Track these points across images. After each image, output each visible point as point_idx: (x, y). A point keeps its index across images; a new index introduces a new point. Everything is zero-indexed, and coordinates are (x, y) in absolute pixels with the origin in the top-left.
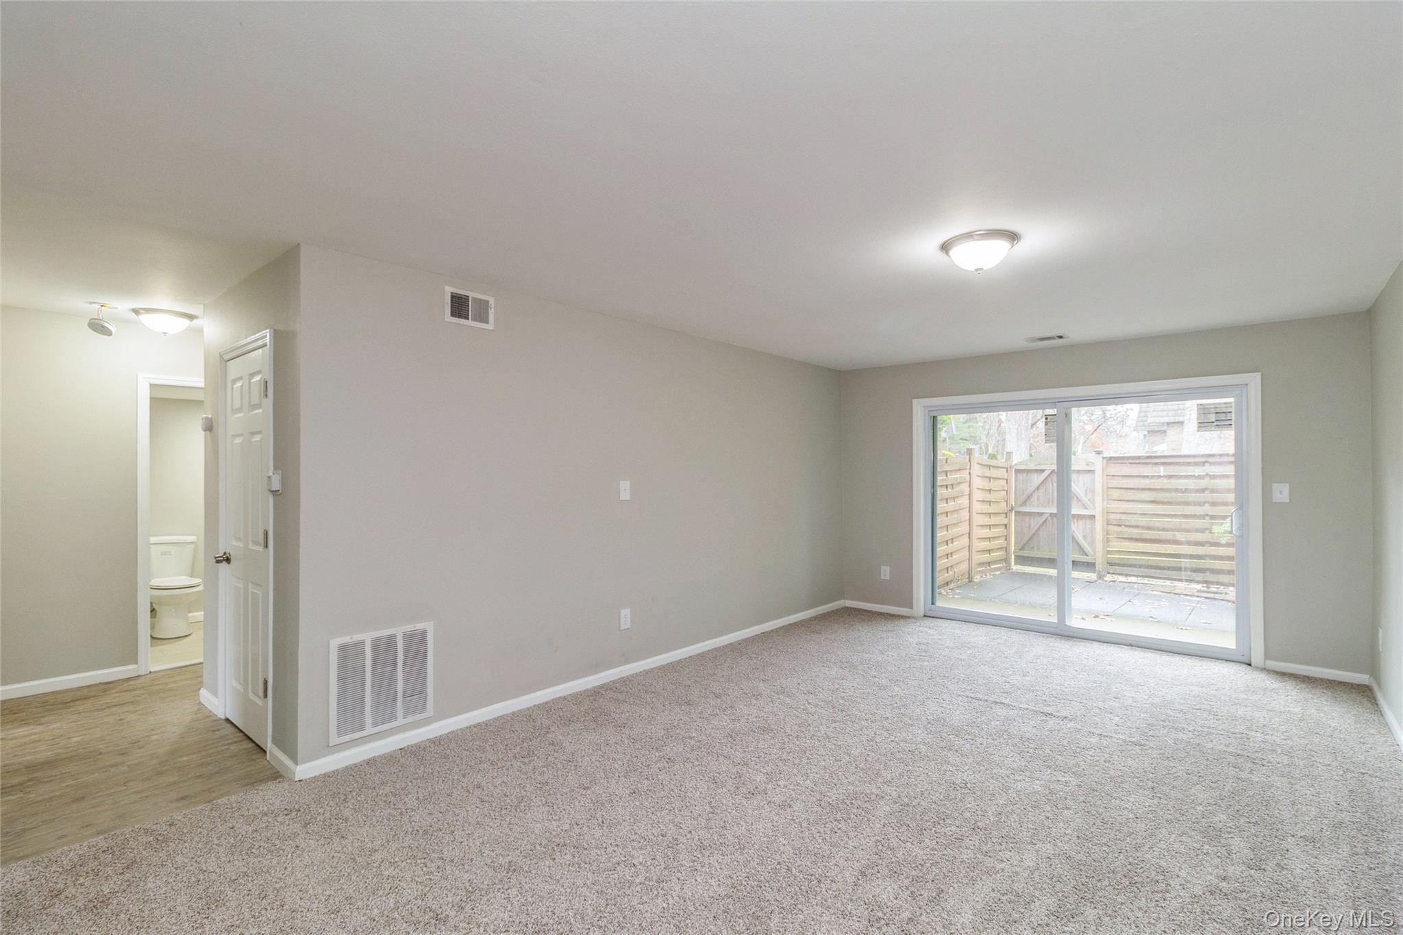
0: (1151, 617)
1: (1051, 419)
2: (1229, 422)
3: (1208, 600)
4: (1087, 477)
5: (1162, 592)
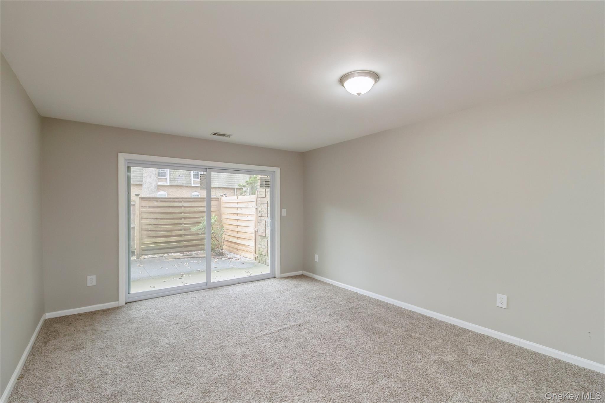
0: (197, 270)
1: (203, 177)
2: (269, 186)
3: (192, 259)
5: (172, 259)
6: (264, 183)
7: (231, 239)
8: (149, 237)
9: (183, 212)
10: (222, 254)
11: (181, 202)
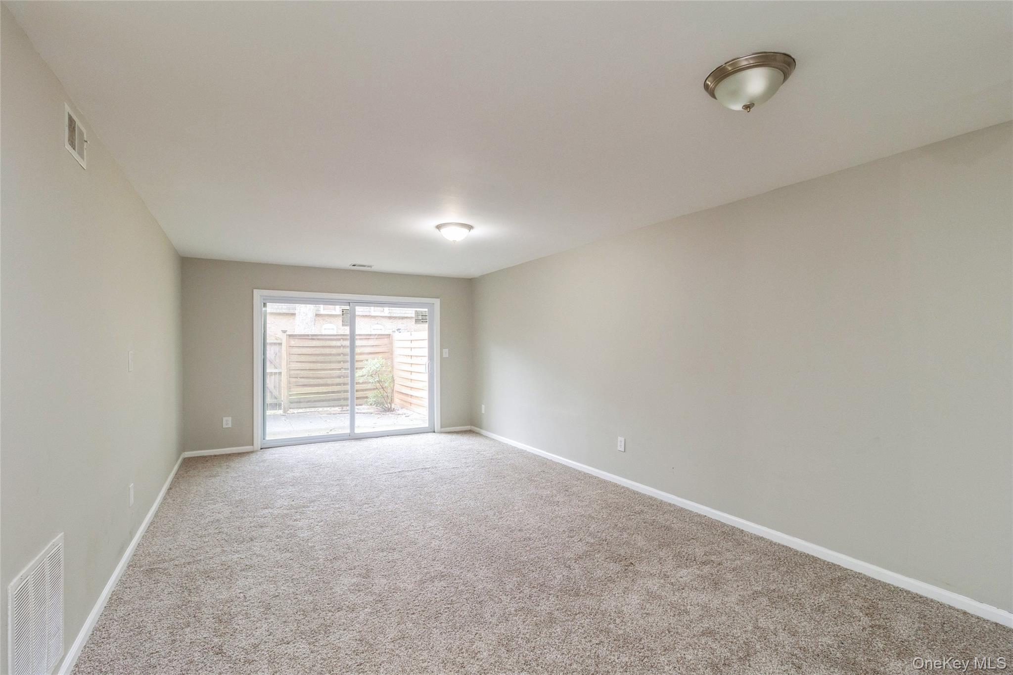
1: (345, 312)
2: (426, 320)
4: (277, 348)
6: (420, 318)
7: (404, 390)
8: (298, 385)
9: (342, 353)
10: (390, 410)
11: (339, 340)
